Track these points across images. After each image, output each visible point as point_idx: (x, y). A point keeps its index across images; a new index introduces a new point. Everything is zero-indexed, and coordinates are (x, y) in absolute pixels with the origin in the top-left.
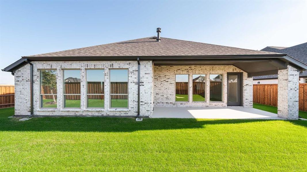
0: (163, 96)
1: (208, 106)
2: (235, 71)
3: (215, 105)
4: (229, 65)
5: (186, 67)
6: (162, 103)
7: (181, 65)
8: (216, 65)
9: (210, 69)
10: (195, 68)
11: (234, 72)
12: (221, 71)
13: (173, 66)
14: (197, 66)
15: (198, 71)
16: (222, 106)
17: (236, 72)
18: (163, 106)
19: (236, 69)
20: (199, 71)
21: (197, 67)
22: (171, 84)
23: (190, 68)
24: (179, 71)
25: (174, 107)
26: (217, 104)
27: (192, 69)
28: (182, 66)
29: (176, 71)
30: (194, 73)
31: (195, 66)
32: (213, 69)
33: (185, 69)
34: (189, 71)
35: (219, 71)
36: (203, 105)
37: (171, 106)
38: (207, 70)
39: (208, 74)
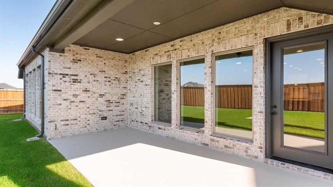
0: (137, 109)
1: (208, 145)
2: (297, 28)
3: (226, 146)
4: (271, 12)
5: (165, 46)
6: (137, 121)
7: (158, 44)
8: (229, 25)
9: (213, 40)
10: (181, 46)
11: (293, 30)
12: (243, 38)
13: (148, 50)
14: (185, 40)
15: (187, 50)
16: (245, 154)
17: (302, 28)
18: (137, 127)
19: (300, 19)
20: (189, 50)
21: (185, 42)
22: (146, 85)
23: (172, 48)
24: (156, 57)
25: (149, 131)
26: (231, 146)
27: (176, 50)
28: (160, 46)
29: (152, 58)
30: (179, 57)
31: (181, 41)
32: (220, 38)
33: (165, 52)
34: (172, 54)
35: (236, 40)
36: (196, 139)
37: (146, 130)
38: (206, 45)
39: (208, 55)
